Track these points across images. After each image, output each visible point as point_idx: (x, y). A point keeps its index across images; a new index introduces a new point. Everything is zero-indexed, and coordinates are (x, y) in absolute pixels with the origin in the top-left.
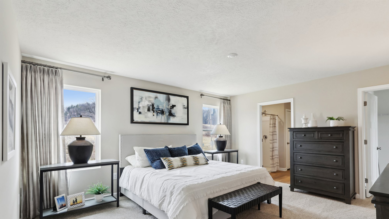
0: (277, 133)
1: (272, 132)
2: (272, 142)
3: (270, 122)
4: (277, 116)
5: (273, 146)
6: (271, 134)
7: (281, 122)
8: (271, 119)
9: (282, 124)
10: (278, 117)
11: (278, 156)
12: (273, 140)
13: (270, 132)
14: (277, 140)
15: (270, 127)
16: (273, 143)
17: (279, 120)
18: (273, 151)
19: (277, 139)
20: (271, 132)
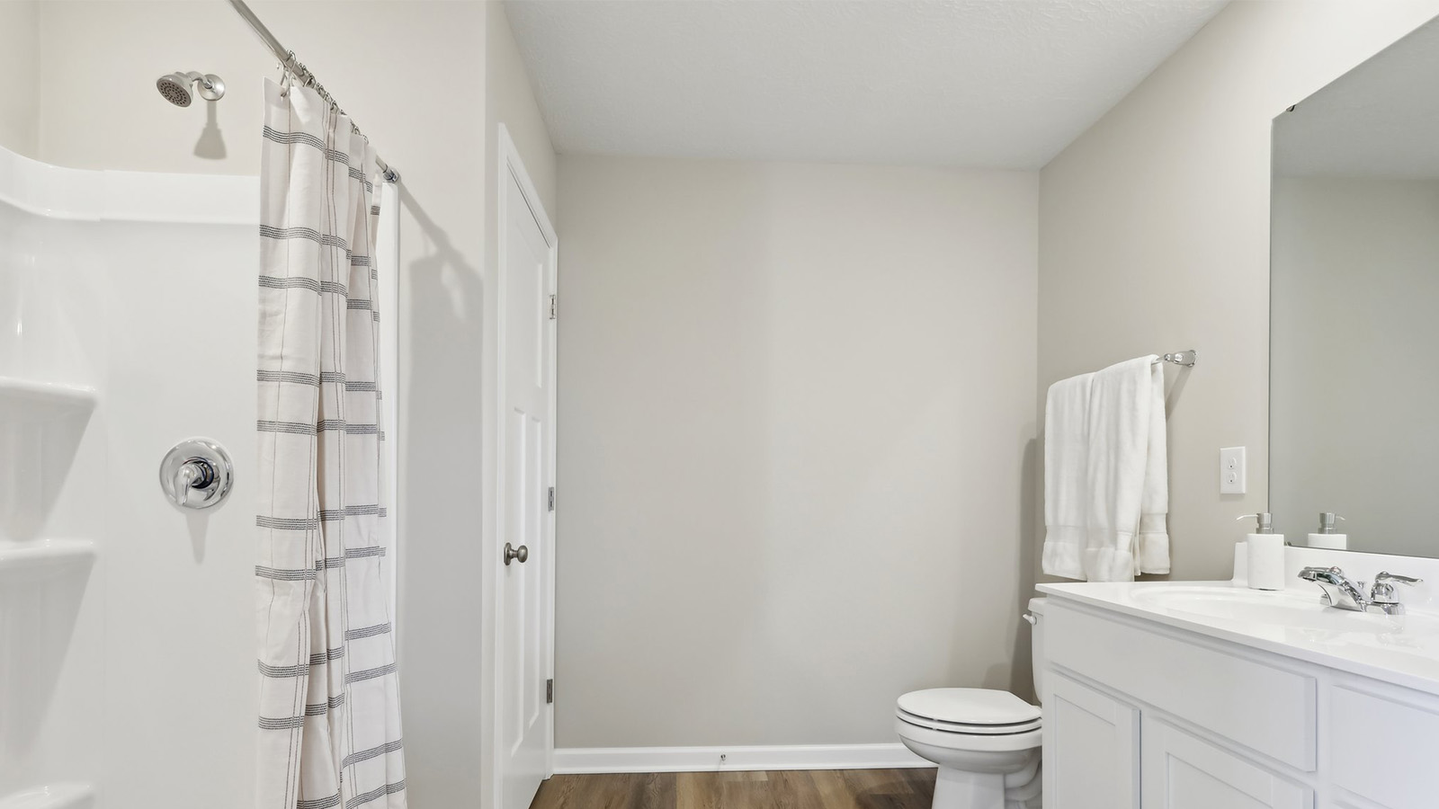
0: (389, 411)
1: (302, 378)
2: (295, 550)
3: (273, 196)
4: (391, 177)
5: (316, 620)
6: (296, 403)
7: (448, 274)
8: (290, 138)
9: (457, 298)
10: (403, 196)
11: (397, 756)
12: (323, 516)
13: (262, 376)
14: (382, 513)
15: (265, 282)
16: (325, 564)
17: (419, 246)
18: (311, 710)
19: (390, 502)
20: (288, 366)
